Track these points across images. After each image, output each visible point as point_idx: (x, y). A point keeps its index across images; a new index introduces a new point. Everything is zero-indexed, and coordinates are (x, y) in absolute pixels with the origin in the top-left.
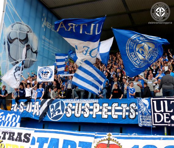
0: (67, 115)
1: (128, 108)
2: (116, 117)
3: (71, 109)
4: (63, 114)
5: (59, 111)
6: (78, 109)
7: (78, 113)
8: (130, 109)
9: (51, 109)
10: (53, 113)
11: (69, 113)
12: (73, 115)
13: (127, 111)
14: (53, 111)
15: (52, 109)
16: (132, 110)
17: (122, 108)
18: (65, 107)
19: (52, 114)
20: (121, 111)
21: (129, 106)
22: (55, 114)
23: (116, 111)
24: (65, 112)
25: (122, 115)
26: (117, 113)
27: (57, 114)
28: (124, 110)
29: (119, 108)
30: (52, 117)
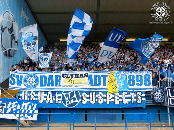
0: (82, 102)
1: (135, 96)
2: (127, 103)
3: (86, 97)
4: (79, 102)
5: (74, 99)
6: (93, 98)
7: (93, 101)
8: (137, 96)
9: (66, 98)
10: (69, 101)
11: (84, 101)
12: (88, 103)
13: (135, 98)
14: (68, 99)
15: (68, 98)
16: (139, 97)
17: (130, 96)
18: (80, 96)
19: (67, 102)
20: (130, 98)
21: (136, 94)
22: (70, 102)
23: (126, 98)
24: (80, 100)
25: (131, 101)
26: (126, 100)
27: (72, 101)
28: (133, 97)
29: (129, 96)
30: (67, 105)
